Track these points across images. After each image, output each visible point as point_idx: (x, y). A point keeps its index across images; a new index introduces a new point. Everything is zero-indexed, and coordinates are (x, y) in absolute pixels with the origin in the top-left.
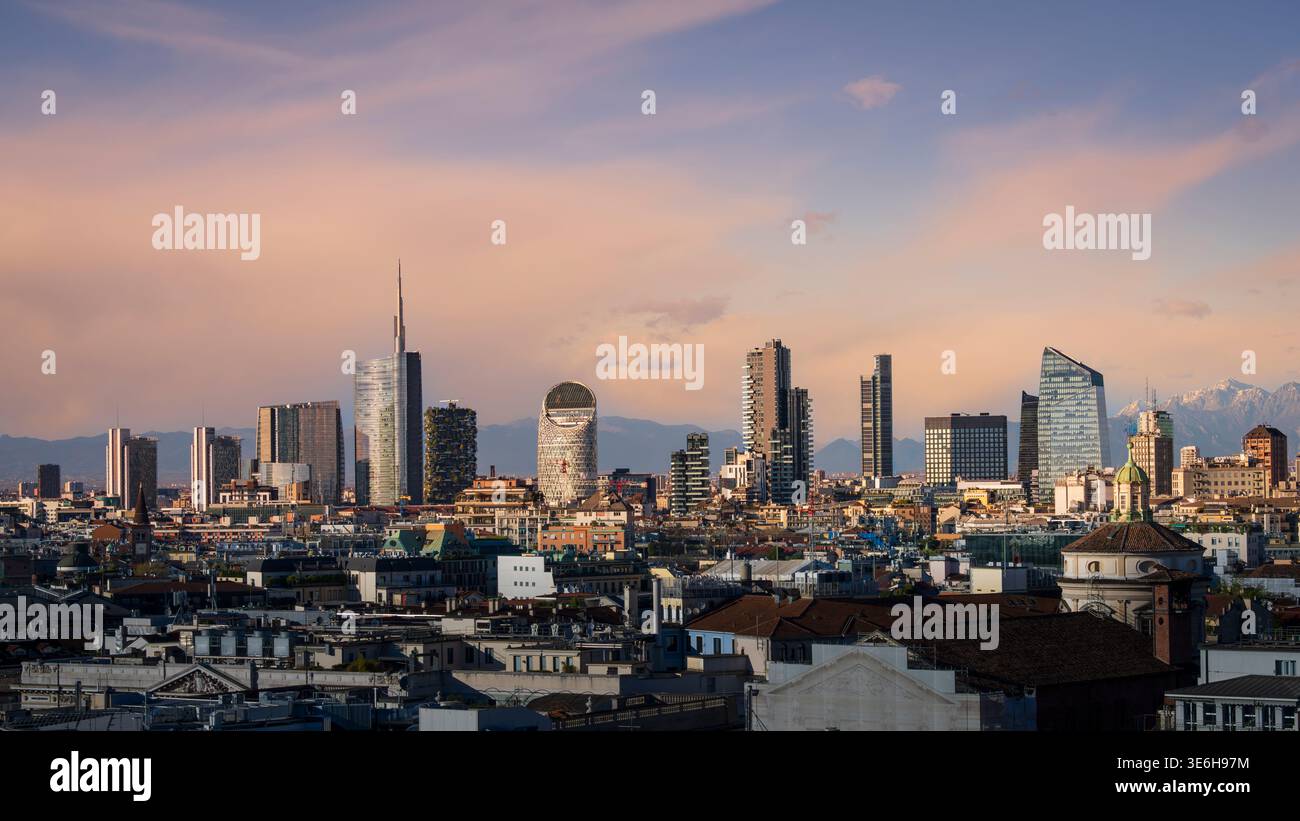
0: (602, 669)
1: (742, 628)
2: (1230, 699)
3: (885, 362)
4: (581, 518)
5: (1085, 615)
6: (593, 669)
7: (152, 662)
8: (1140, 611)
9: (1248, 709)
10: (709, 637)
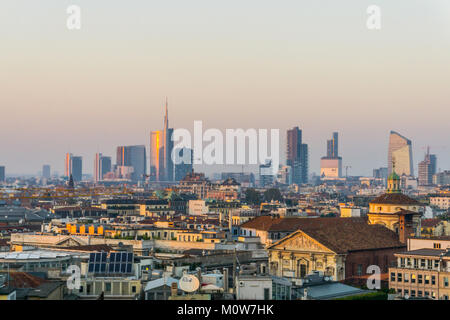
0: (209, 241)
1: (258, 227)
2: (416, 256)
3: (336, 135)
4: (222, 188)
5: (377, 225)
6: (206, 240)
7: (55, 234)
8: (395, 225)
9: (423, 260)
10: (248, 230)
